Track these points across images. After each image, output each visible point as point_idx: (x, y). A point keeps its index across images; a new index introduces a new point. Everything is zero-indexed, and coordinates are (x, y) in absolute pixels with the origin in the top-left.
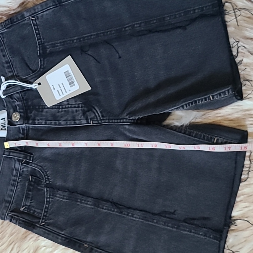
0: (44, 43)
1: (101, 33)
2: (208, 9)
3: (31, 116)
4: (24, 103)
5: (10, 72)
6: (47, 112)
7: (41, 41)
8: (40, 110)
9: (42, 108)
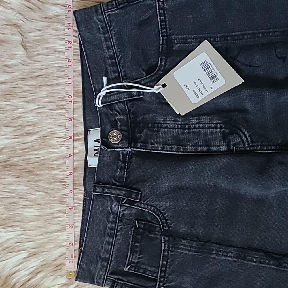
0: (169, 35)
1: (259, 33)
3: (141, 136)
4: (130, 118)
5: (114, 72)
6: (165, 133)
7: (167, 32)
8: (156, 129)
9: (158, 127)
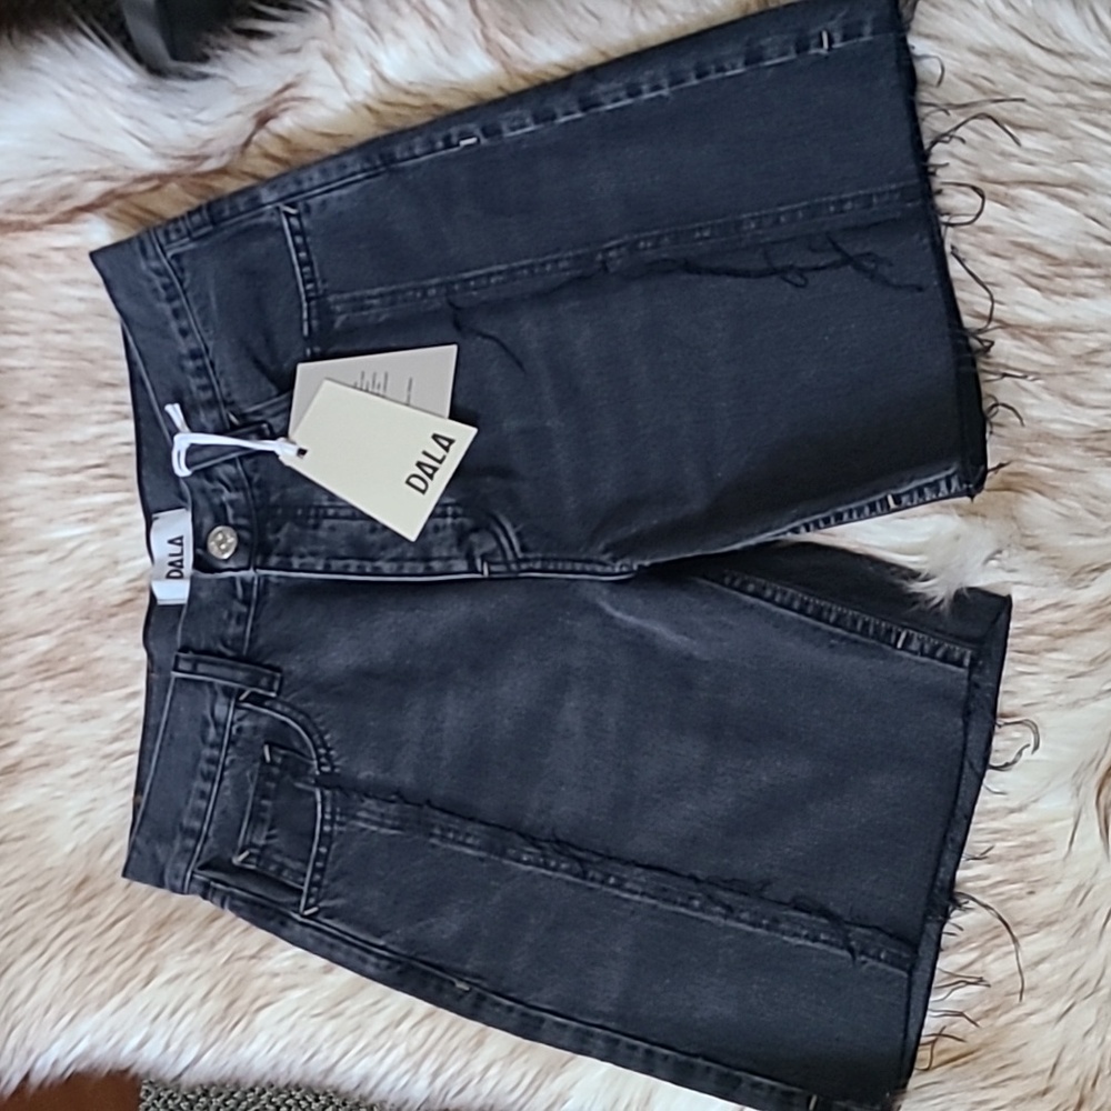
0: (324, 296)
1: (522, 267)
2: (888, 203)
3: (277, 541)
4: (253, 497)
5: (203, 388)
6: (332, 529)
7: (316, 288)
9: (316, 516)
